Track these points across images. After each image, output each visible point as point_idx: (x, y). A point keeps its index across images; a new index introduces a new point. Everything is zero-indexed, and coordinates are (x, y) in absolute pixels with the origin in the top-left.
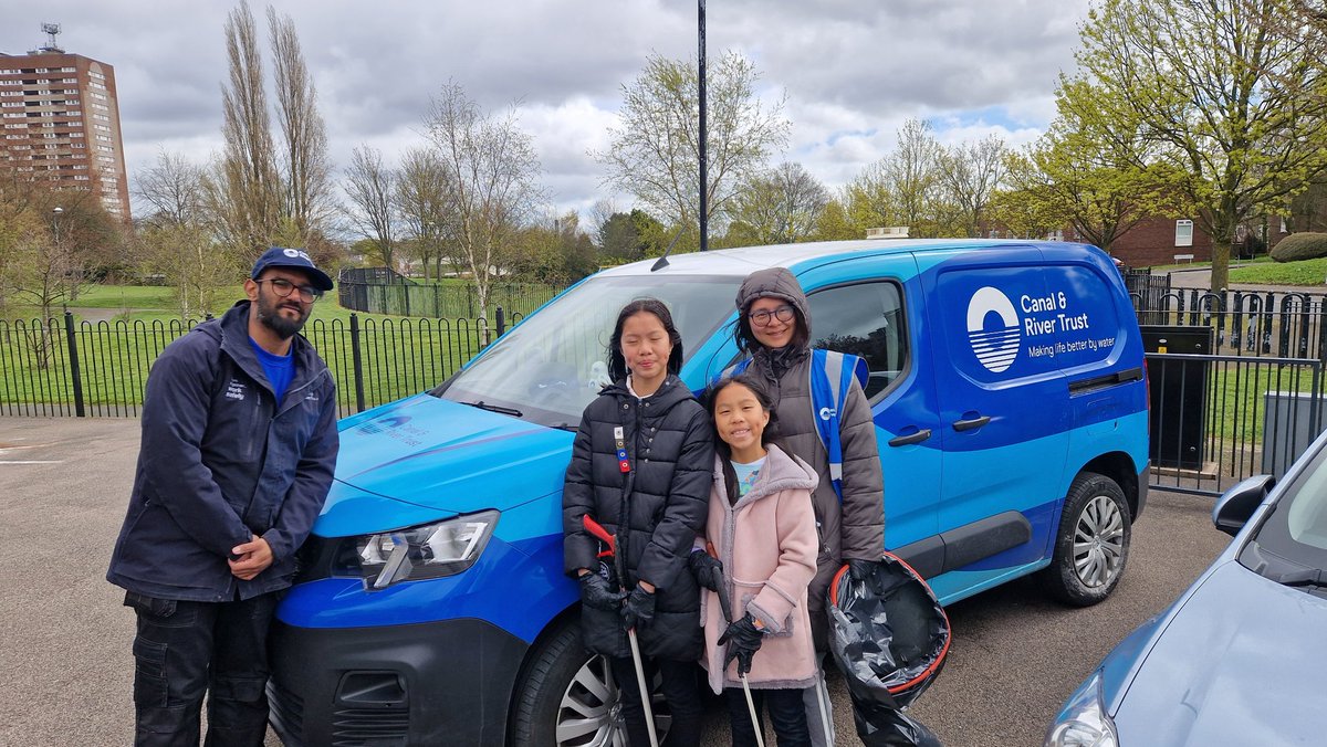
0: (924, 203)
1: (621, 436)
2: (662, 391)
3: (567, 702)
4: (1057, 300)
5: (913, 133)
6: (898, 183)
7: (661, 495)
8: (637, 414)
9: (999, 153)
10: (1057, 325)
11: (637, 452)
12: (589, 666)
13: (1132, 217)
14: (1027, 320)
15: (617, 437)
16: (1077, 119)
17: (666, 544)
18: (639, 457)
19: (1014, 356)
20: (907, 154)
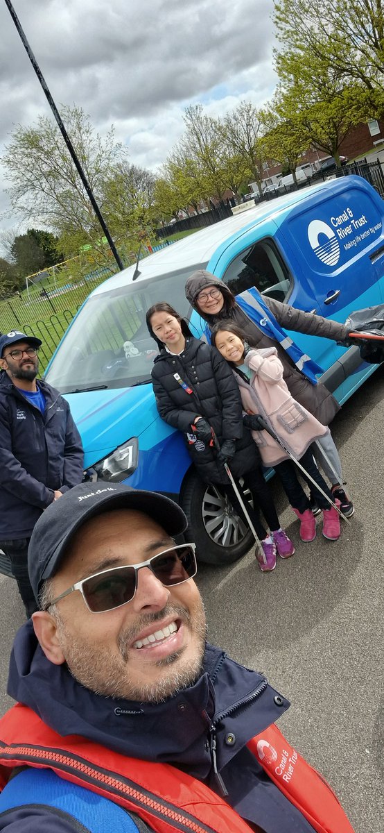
0: (218, 160)
1: (179, 378)
2: (187, 347)
3: (205, 513)
4: (348, 214)
5: (193, 116)
6: (197, 153)
7: (214, 395)
8: (181, 363)
9: (251, 112)
10: (353, 227)
11: (191, 381)
12: (208, 492)
13: (344, 129)
14: (338, 231)
15: (177, 379)
16: (292, 77)
17: (234, 417)
18: (194, 383)
19: (339, 253)
20: (195, 132)
